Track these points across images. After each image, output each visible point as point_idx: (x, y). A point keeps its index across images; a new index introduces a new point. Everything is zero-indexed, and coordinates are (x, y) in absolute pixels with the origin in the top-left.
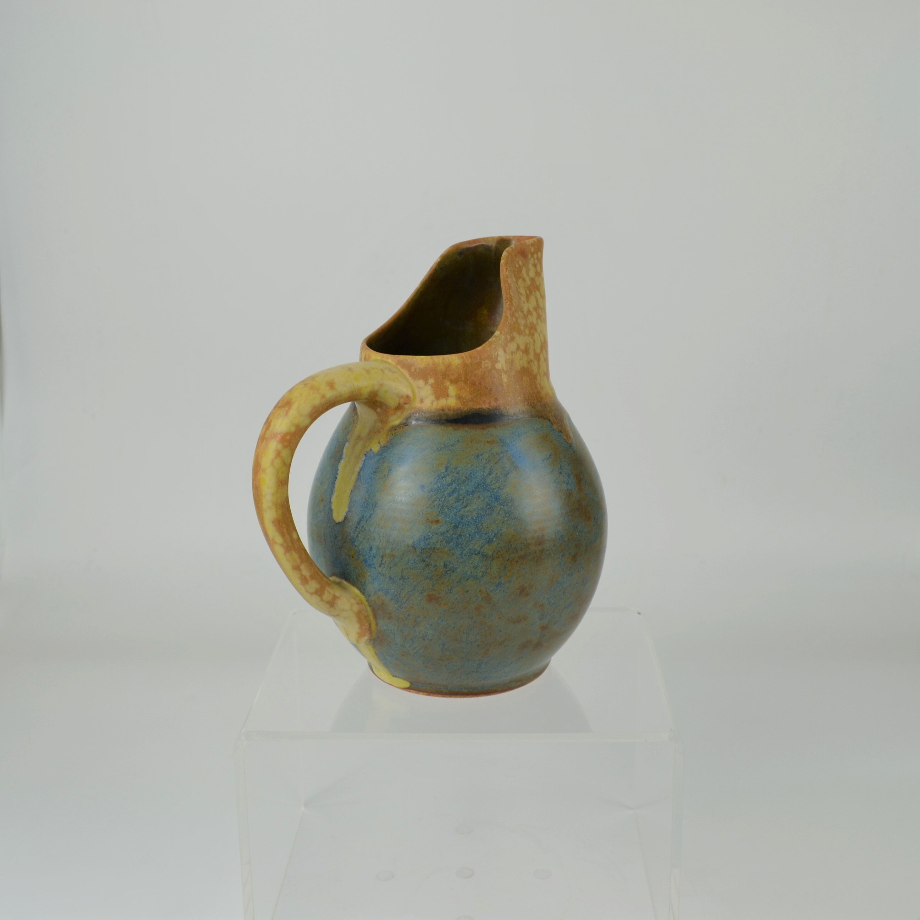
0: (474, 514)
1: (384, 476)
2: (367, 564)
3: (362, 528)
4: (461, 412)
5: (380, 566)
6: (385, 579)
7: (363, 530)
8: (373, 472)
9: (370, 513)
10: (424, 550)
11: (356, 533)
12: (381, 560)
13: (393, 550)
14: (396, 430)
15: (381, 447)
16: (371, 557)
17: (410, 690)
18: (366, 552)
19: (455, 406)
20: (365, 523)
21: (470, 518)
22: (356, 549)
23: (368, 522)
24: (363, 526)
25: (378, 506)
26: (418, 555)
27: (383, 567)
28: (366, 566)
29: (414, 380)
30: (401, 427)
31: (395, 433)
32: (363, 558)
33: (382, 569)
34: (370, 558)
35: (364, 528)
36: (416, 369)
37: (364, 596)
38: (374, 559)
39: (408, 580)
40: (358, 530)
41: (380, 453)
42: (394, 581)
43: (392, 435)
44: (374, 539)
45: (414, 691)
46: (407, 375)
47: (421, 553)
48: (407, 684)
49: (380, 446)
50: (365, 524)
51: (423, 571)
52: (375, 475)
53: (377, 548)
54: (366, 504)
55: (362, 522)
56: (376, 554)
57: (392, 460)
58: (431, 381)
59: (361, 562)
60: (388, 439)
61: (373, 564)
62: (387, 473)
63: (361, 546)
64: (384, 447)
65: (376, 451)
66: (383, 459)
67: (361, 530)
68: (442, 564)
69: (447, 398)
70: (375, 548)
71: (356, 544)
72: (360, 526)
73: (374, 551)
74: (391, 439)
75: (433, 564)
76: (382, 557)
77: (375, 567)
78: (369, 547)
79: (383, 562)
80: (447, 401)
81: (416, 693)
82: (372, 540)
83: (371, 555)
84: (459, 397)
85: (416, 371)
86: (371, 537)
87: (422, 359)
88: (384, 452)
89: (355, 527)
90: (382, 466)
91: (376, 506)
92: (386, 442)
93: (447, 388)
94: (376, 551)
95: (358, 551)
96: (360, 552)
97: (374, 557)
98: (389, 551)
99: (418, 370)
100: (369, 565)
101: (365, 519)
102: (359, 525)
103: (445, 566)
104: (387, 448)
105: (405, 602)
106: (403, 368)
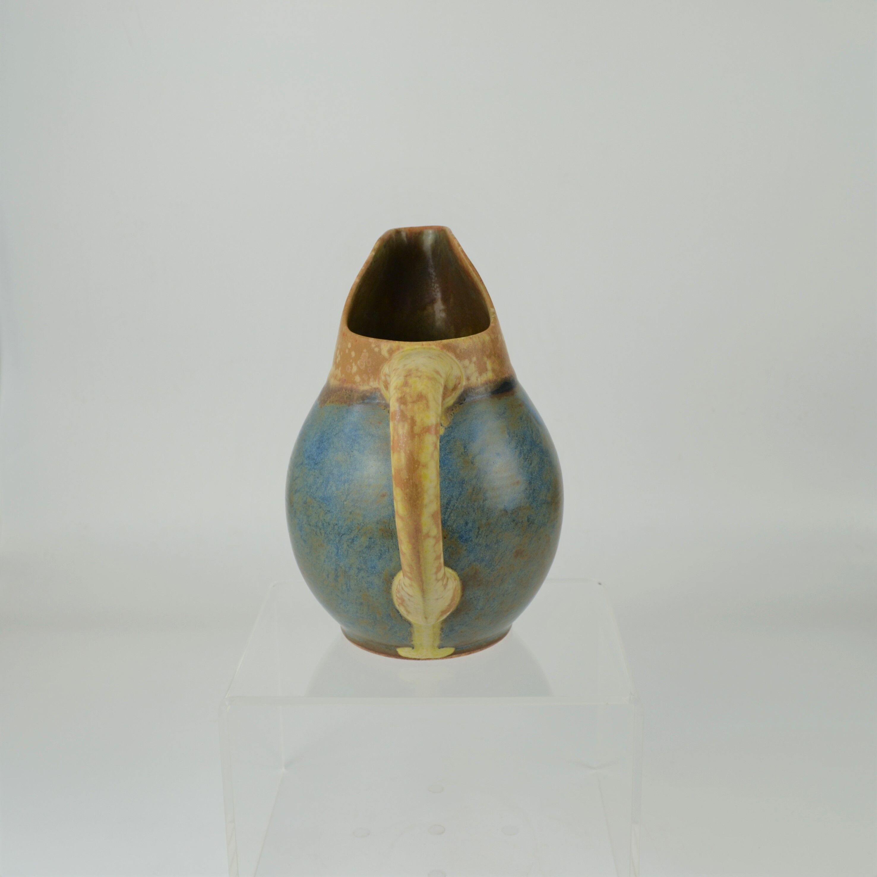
0: (537, 469)
1: (462, 453)
2: (463, 540)
3: (453, 507)
4: (497, 383)
5: (477, 537)
6: (481, 548)
7: (455, 508)
8: (448, 453)
9: (460, 491)
10: (514, 511)
11: (448, 513)
12: (477, 531)
13: (488, 519)
14: (452, 410)
15: (446, 429)
16: (466, 531)
17: (452, 656)
18: (462, 528)
19: (493, 379)
20: (456, 501)
21: (536, 473)
22: (449, 528)
23: (459, 500)
24: (454, 505)
25: (465, 482)
26: (509, 516)
27: (480, 537)
28: (462, 542)
29: (460, 361)
30: (456, 407)
31: (453, 413)
32: (458, 535)
33: (479, 539)
34: (467, 533)
35: (456, 507)
36: (460, 350)
37: (456, 572)
38: (470, 533)
39: (502, 542)
40: (449, 510)
41: (447, 434)
42: (490, 547)
43: (451, 415)
44: (469, 513)
45: (457, 655)
46: (454, 358)
47: (512, 514)
48: (451, 650)
49: (444, 428)
50: (456, 503)
51: (513, 530)
52: (451, 455)
53: (473, 521)
54: (451, 484)
55: (452, 502)
56: (472, 527)
57: (463, 438)
58: (474, 359)
59: (456, 540)
60: (450, 420)
61: (470, 538)
62: (463, 450)
63: (455, 524)
64: (449, 427)
65: (442, 433)
66: (454, 439)
67: (453, 509)
68: (526, 519)
69: (486, 372)
70: (471, 522)
71: (448, 524)
72: (451, 506)
73: (470, 525)
74: (453, 419)
75: (521, 521)
76: (479, 528)
77: (472, 540)
78: (464, 523)
79: (480, 533)
80: (487, 375)
81: (458, 656)
82: (467, 515)
83: (467, 529)
84: (493, 370)
85: (461, 352)
86: (465, 513)
87: (463, 340)
88: (451, 433)
89: (445, 508)
90: (455, 445)
91: (464, 483)
92: (448, 423)
93: (485, 363)
94: (473, 524)
95: (452, 530)
96: (454, 530)
97: (470, 530)
98: (484, 521)
99: (462, 351)
100: (466, 539)
101: (455, 498)
102: (449, 505)
103: (528, 520)
104: (452, 428)
105: (498, 565)
106: (449, 352)
